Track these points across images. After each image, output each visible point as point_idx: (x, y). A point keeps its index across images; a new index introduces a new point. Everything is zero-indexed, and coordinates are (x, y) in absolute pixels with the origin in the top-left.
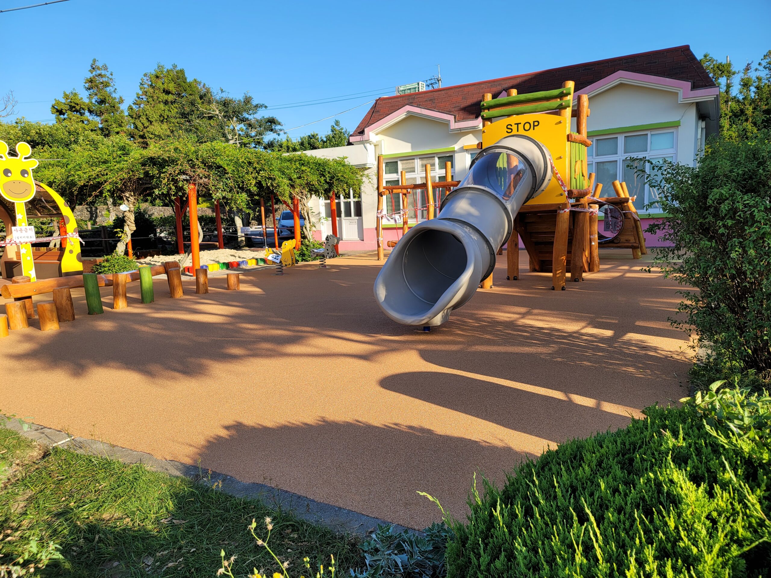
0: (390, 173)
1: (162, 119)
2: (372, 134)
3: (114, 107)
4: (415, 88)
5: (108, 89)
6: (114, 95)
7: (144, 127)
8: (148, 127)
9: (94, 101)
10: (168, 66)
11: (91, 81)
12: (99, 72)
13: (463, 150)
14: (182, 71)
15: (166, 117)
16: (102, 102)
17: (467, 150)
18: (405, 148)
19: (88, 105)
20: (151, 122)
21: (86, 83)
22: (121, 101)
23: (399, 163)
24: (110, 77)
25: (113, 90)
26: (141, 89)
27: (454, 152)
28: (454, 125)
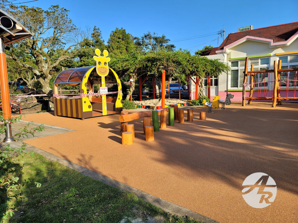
0: (233, 67)
1: (117, 48)
2: (227, 49)
3: (101, 44)
4: (249, 28)
5: (99, 37)
6: (101, 39)
7: (111, 51)
8: (112, 51)
9: (94, 41)
10: (120, 29)
11: (94, 34)
12: (96, 31)
13: (275, 55)
14: (124, 30)
15: (119, 47)
16: (97, 42)
17: (277, 55)
18: (243, 55)
19: (92, 43)
20: (114, 49)
21: (92, 35)
22: (104, 41)
23: (239, 62)
24: (100, 32)
25: (101, 37)
26: (110, 37)
27: (270, 56)
28: (273, 44)
